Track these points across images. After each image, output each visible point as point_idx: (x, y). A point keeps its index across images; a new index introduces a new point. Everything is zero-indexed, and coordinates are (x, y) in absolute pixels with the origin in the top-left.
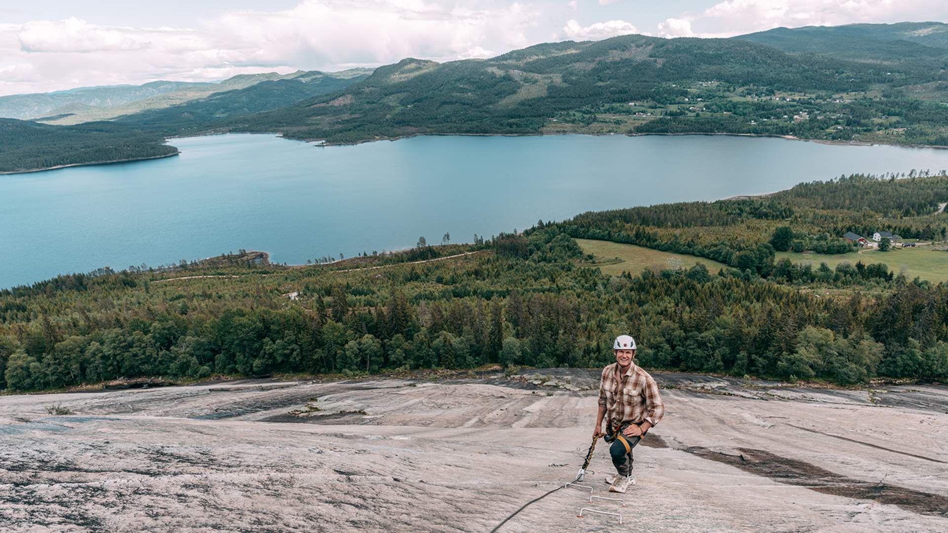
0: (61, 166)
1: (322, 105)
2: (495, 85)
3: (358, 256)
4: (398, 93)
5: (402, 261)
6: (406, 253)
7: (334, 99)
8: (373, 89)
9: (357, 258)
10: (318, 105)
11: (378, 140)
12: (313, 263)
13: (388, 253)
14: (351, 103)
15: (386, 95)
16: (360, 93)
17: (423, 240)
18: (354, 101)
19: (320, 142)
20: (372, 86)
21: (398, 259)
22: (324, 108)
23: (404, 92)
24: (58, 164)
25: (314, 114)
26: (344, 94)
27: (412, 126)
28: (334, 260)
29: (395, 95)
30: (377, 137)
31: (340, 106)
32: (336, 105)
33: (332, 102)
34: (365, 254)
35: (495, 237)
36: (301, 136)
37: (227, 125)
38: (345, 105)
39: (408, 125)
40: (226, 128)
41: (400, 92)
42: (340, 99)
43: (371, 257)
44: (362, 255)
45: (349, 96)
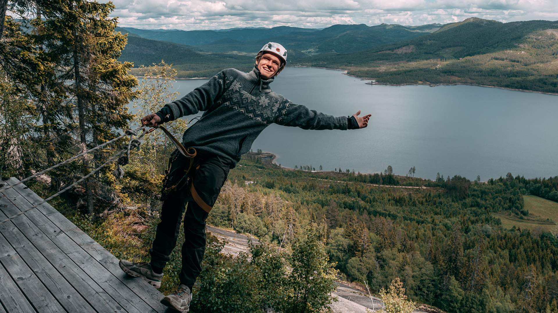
0: (197, 78)
1: (388, 52)
2: (552, 45)
3: (334, 171)
4: (454, 46)
5: (365, 182)
6: (370, 176)
7: (398, 48)
8: (434, 42)
9: (333, 172)
10: (384, 52)
11: (420, 84)
12: (299, 169)
13: (356, 173)
14: (412, 52)
15: (443, 48)
16: (421, 44)
17: (390, 168)
18: (414, 51)
19: (370, 81)
20: (434, 40)
21: (362, 179)
22: (389, 55)
23: (461, 46)
24: (196, 77)
25: (378, 59)
26: (408, 45)
27: (456, 76)
28: (314, 169)
29: (452, 49)
30: (420, 82)
31: (401, 54)
32: (398, 53)
33: (397, 50)
34: (340, 170)
35: (451, 178)
36: (360, 74)
37: (312, 61)
38: (406, 53)
39: (453, 75)
40: (310, 64)
41: (457, 46)
42: (404, 48)
43: (343, 174)
44: (338, 171)
45: (412, 47)
